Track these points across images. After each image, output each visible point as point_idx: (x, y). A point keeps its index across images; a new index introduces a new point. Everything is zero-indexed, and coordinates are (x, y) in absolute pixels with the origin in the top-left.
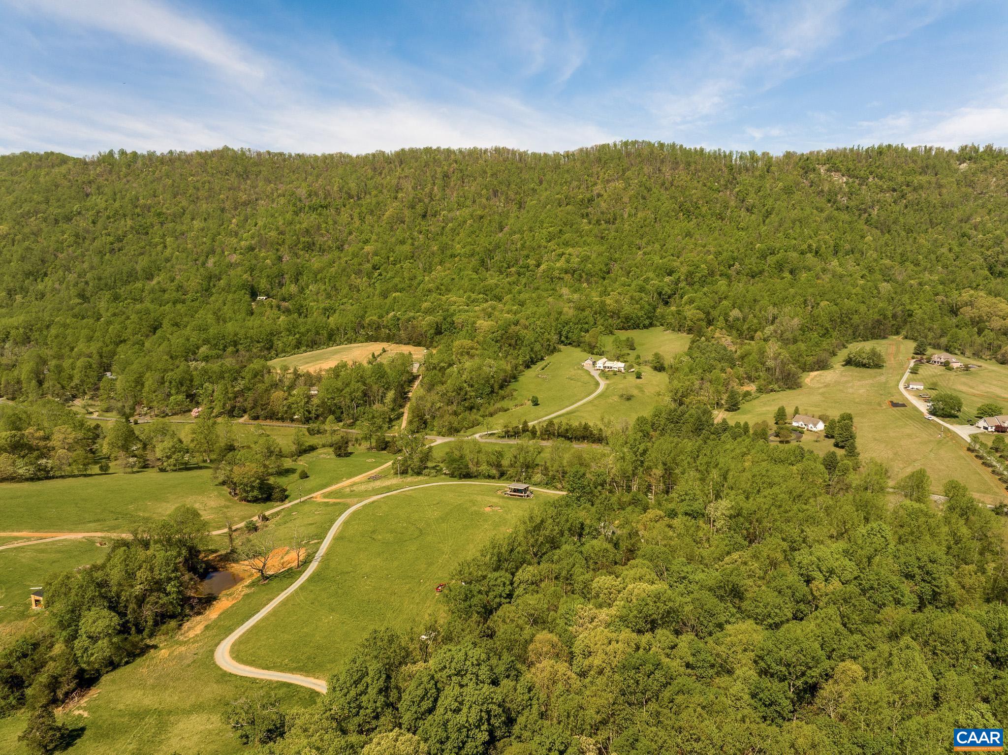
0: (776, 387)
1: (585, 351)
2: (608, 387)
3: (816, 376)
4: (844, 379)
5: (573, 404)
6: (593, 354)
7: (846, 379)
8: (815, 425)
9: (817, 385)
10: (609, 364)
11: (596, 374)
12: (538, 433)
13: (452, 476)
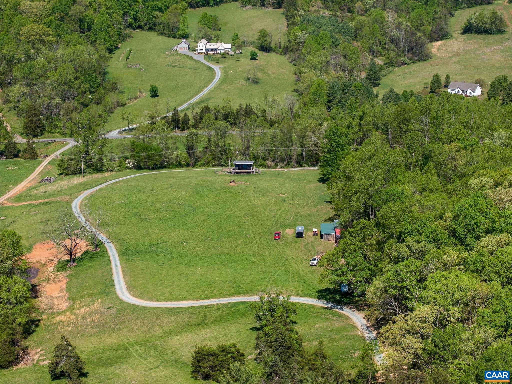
0: (406, 59)
1: (163, 34)
2: (225, 71)
3: (440, 46)
4: (471, 47)
5: (199, 91)
6: (175, 37)
7: (473, 47)
8: (474, 90)
9: (447, 55)
10: (211, 46)
11: (201, 58)
12: (191, 122)
13: (139, 168)
